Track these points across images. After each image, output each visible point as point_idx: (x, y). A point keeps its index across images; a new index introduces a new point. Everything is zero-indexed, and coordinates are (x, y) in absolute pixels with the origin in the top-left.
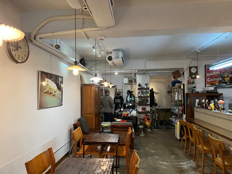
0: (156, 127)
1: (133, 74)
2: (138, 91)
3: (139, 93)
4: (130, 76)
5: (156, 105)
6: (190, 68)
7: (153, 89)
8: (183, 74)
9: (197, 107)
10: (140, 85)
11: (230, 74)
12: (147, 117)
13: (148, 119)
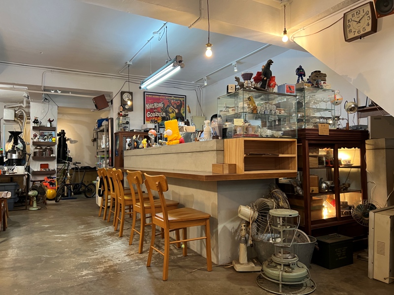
0: (67, 196)
1: (25, 103)
2: (34, 133)
3: (35, 136)
4: (19, 105)
5: (70, 159)
6: (122, 93)
7: (63, 131)
8: (112, 101)
9: (127, 150)
10: (36, 121)
11: (175, 108)
12: (49, 180)
13: (52, 184)
